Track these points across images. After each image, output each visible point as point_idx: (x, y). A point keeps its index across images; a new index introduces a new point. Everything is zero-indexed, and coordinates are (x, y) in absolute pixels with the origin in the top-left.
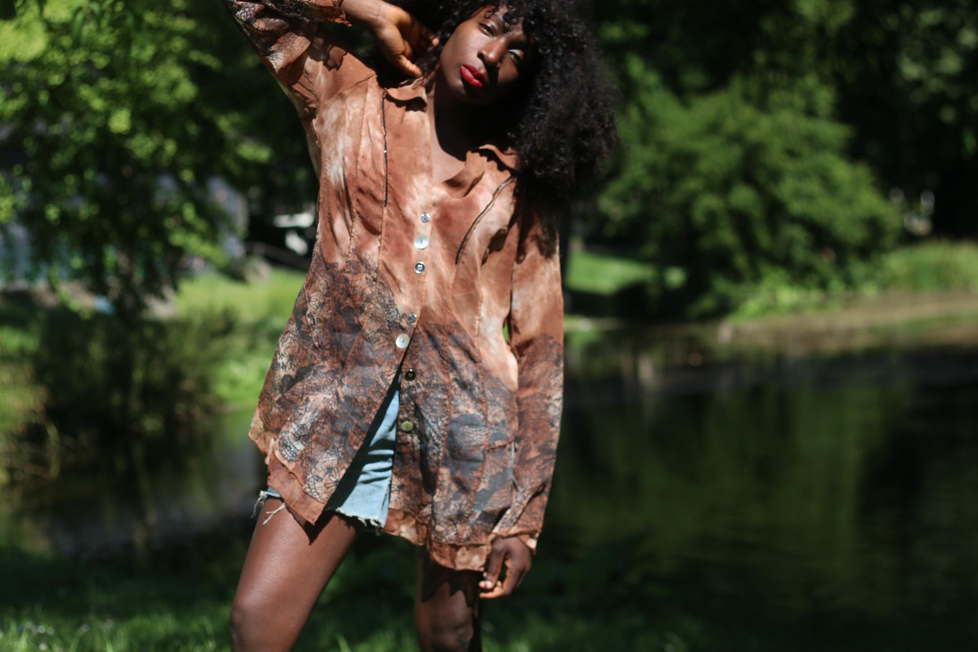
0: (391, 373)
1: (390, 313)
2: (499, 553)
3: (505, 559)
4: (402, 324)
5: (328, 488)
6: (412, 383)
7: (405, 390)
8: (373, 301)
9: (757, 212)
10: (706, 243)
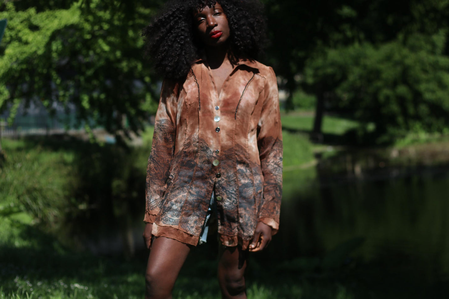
0: (214, 177)
1: (208, 153)
2: (258, 233)
3: (261, 236)
4: (213, 155)
5: (198, 230)
6: (219, 179)
7: (217, 182)
8: (199, 151)
9: (409, 96)
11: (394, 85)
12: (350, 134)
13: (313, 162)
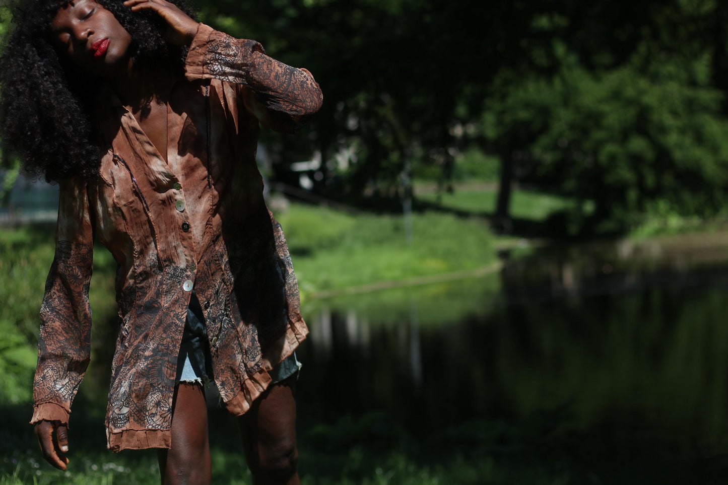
5: (165, 417)
9: (649, 155)
11: (624, 136)
12: (556, 220)
13: (496, 265)
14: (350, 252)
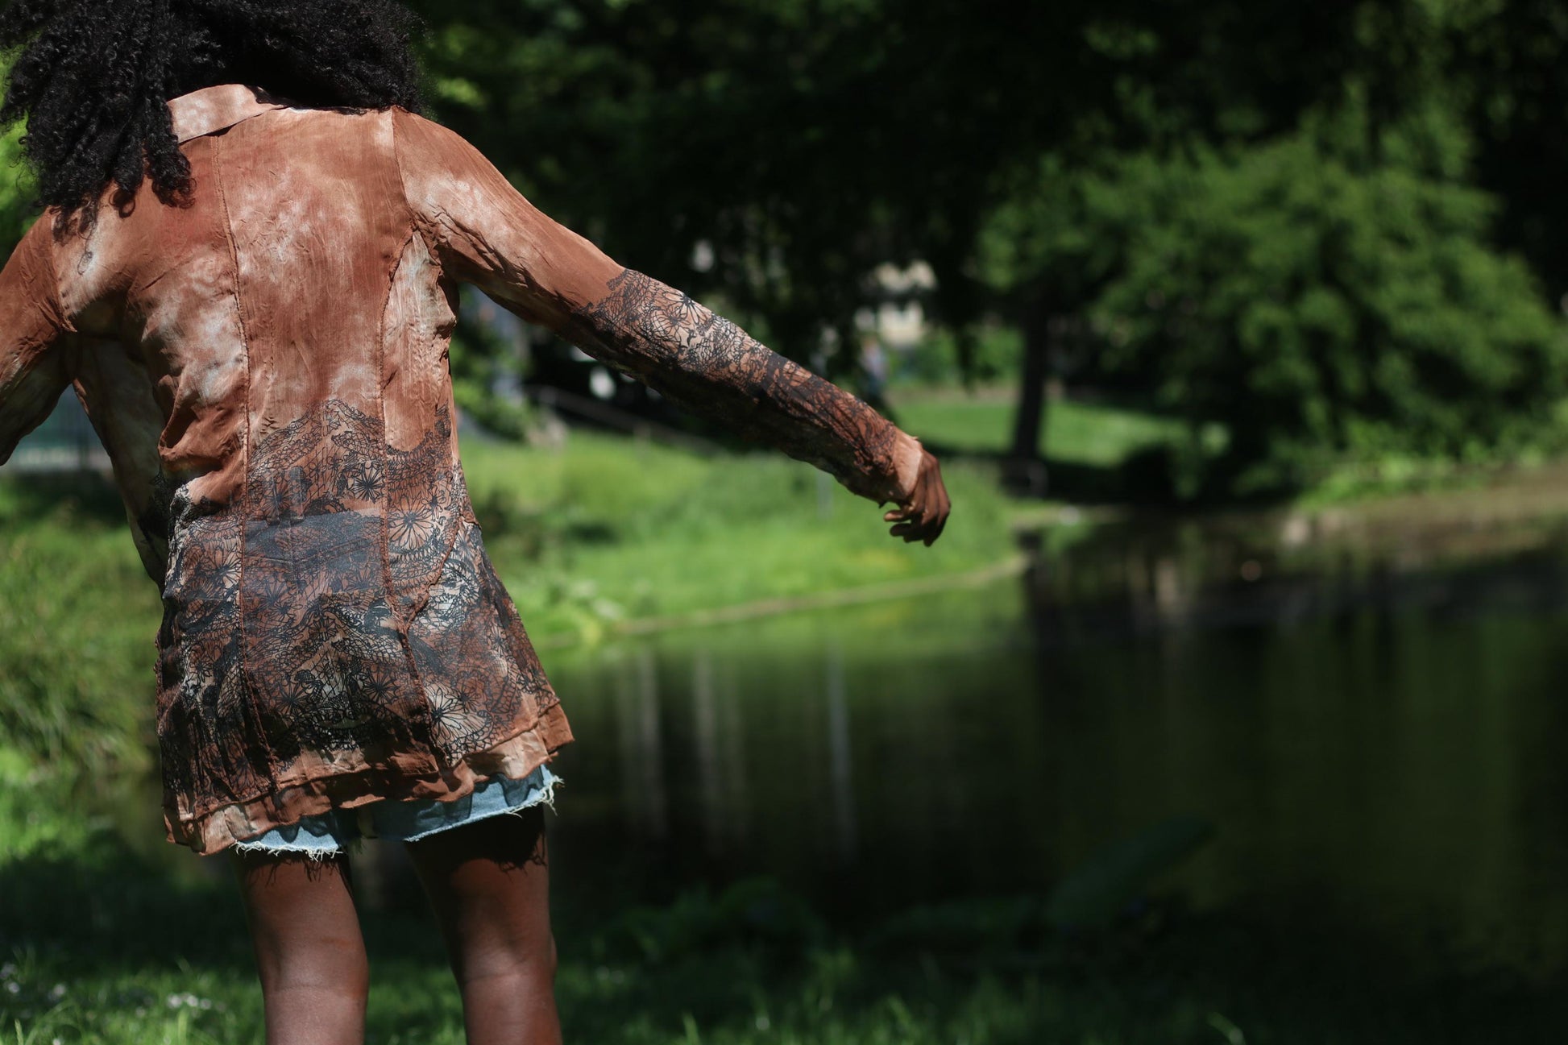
9: (1344, 329)
10: (1262, 380)
14: (697, 535)
